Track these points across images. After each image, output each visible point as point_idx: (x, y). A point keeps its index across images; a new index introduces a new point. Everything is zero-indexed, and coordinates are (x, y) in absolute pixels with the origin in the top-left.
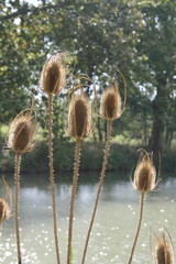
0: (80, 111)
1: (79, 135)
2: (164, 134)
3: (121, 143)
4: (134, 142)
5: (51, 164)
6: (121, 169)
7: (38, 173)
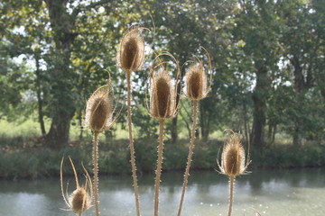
1: (162, 115)
2: (267, 127)
3: (219, 139)
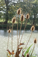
0: (22, 17)
1: (22, 21)
4: (30, 24)
5: (17, 27)
6: (28, 28)
7: (15, 28)
